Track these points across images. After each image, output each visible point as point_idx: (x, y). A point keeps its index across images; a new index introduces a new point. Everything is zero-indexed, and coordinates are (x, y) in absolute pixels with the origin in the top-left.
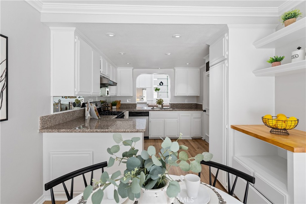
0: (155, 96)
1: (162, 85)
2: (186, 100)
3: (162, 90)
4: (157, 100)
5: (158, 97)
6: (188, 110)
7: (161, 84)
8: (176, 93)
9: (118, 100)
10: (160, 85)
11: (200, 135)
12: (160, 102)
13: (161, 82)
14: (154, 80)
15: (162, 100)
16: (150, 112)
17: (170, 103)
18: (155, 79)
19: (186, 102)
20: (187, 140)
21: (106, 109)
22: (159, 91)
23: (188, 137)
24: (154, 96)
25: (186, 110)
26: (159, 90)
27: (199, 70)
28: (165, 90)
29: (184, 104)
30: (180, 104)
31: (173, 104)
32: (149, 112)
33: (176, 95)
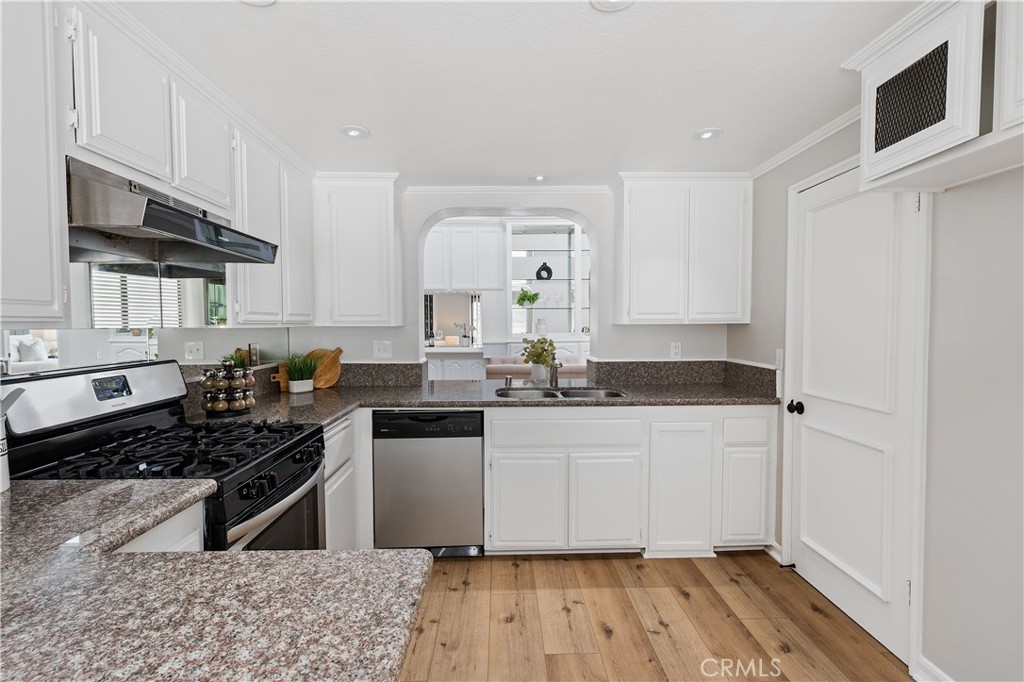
0: (519, 325)
1: (549, 278)
2: (673, 344)
3: (548, 299)
4: (525, 341)
5: (529, 331)
6: (697, 404)
7: (544, 274)
8: (625, 312)
9: (328, 344)
10: (539, 277)
11: (762, 537)
12: (540, 353)
13: (545, 268)
14: (515, 259)
15: (551, 344)
16: (487, 411)
17: (595, 359)
18: (515, 254)
19: (674, 353)
20: (690, 559)
21: (222, 406)
22: (535, 305)
23: (699, 545)
24: (514, 324)
25: (689, 404)
26: (533, 298)
27: (750, 184)
28: (561, 299)
29: (665, 363)
30: (644, 364)
31: (607, 363)
32: (482, 412)
33: (625, 321)
